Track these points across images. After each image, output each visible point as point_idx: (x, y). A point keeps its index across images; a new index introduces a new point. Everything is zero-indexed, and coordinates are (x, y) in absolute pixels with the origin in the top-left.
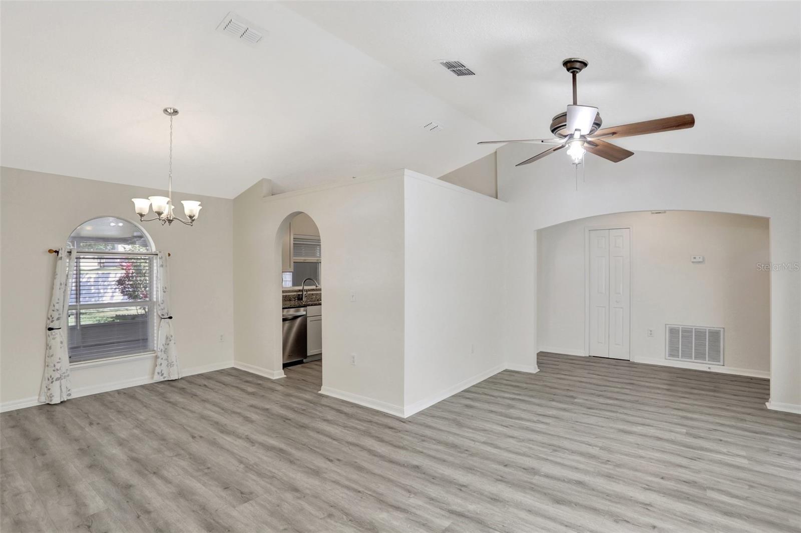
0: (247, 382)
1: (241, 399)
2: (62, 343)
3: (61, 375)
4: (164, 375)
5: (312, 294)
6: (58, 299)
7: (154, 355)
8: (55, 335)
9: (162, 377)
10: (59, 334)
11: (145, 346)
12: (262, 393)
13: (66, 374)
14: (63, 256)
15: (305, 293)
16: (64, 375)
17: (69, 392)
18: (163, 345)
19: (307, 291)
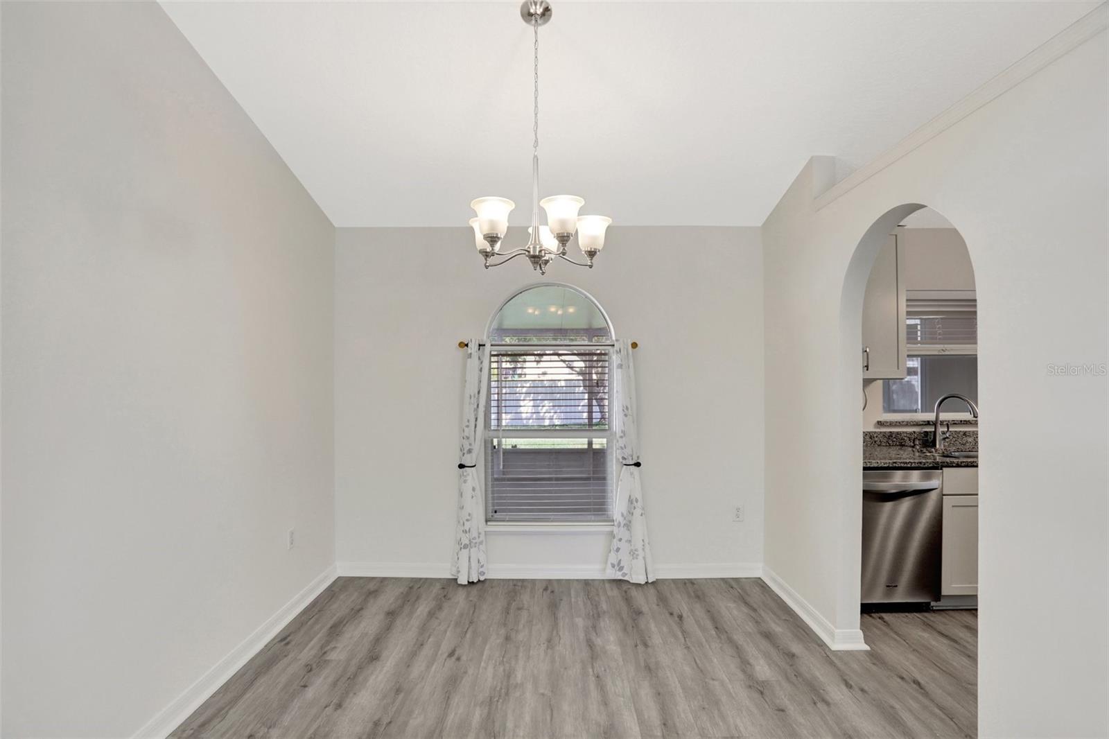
0: (768, 636)
1: (724, 699)
2: (474, 489)
3: (470, 541)
4: (624, 571)
5: (965, 433)
6: (468, 421)
7: (608, 529)
8: (466, 476)
9: (620, 573)
10: (471, 474)
11: (600, 510)
12: (783, 694)
13: (477, 540)
14: (473, 351)
15: (941, 429)
16: (474, 541)
17: (481, 570)
18: (623, 515)
19: (948, 424)
